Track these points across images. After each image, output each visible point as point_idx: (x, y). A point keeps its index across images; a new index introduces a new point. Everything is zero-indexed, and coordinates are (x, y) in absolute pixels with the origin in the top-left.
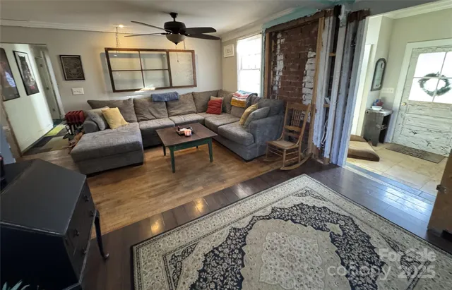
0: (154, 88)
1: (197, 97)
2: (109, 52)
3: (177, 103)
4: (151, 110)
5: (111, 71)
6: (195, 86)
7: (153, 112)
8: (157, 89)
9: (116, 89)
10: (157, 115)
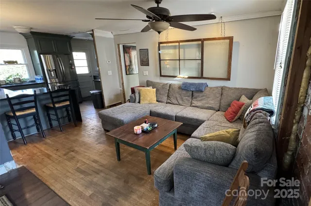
0: (187, 77)
1: (225, 93)
2: (161, 45)
3: (201, 95)
4: (178, 96)
5: (160, 60)
6: (228, 79)
7: (178, 98)
8: (190, 78)
9: (162, 74)
10: (181, 102)
